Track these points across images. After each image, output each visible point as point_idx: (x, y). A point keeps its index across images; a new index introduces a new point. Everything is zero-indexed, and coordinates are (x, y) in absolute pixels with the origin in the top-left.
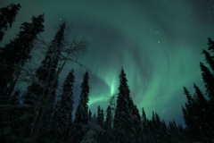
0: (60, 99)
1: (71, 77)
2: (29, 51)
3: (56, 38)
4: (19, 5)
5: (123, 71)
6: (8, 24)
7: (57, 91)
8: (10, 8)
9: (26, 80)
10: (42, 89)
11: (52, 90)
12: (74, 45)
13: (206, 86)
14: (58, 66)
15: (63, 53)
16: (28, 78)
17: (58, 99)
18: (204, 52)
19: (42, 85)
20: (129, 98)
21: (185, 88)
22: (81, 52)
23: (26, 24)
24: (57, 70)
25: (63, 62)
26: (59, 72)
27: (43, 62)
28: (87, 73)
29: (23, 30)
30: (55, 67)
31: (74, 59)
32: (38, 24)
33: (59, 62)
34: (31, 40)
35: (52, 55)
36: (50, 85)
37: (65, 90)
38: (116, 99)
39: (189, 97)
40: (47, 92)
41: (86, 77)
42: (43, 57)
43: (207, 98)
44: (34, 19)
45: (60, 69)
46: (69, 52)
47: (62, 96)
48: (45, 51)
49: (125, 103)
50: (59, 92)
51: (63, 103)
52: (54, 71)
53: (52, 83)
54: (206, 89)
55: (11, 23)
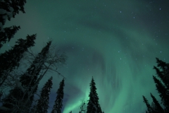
0: (37, 103)
1: (49, 84)
2: (19, 60)
3: (42, 51)
4: (19, 27)
5: (93, 81)
6: (7, 39)
7: (35, 95)
8: (12, 28)
9: (10, 85)
10: (23, 93)
11: (31, 95)
12: (55, 58)
13: (160, 96)
14: (40, 74)
15: (46, 64)
16: (12, 82)
17: (35, 103)
18: (155, 68)
19: (23, 90)
20: (97, 105)
21: (144, 97)
22: (60, 63)
23: (21, 40)
24: (39, 76)
25: (45, 70)
26: (40, 79)
27: (29, 70)
28: (63, 81)
29: (17, 44)
30: (38, 74)
31: (54, 68)
32: (30, 41)
33: (41, 71)
34: (22, 52)
35: (37, 65)
36: (30, 90)
37: (42, 95)
38: (86, 105)
39: (148, 106)
40: (26, 96)
41: (62, 84)
42: (29, 66)
43: (162, 106)
44: (28, 37)
45: (42, 77)
46: (51, 63)
47: (39, 101)
48: (32, 61)
49: (94, 109)
50: (37, 97)
51: (39, 107)
52: (36, 78)
53: (33, 88)
54: (161, 98)
55: (10, 38)
